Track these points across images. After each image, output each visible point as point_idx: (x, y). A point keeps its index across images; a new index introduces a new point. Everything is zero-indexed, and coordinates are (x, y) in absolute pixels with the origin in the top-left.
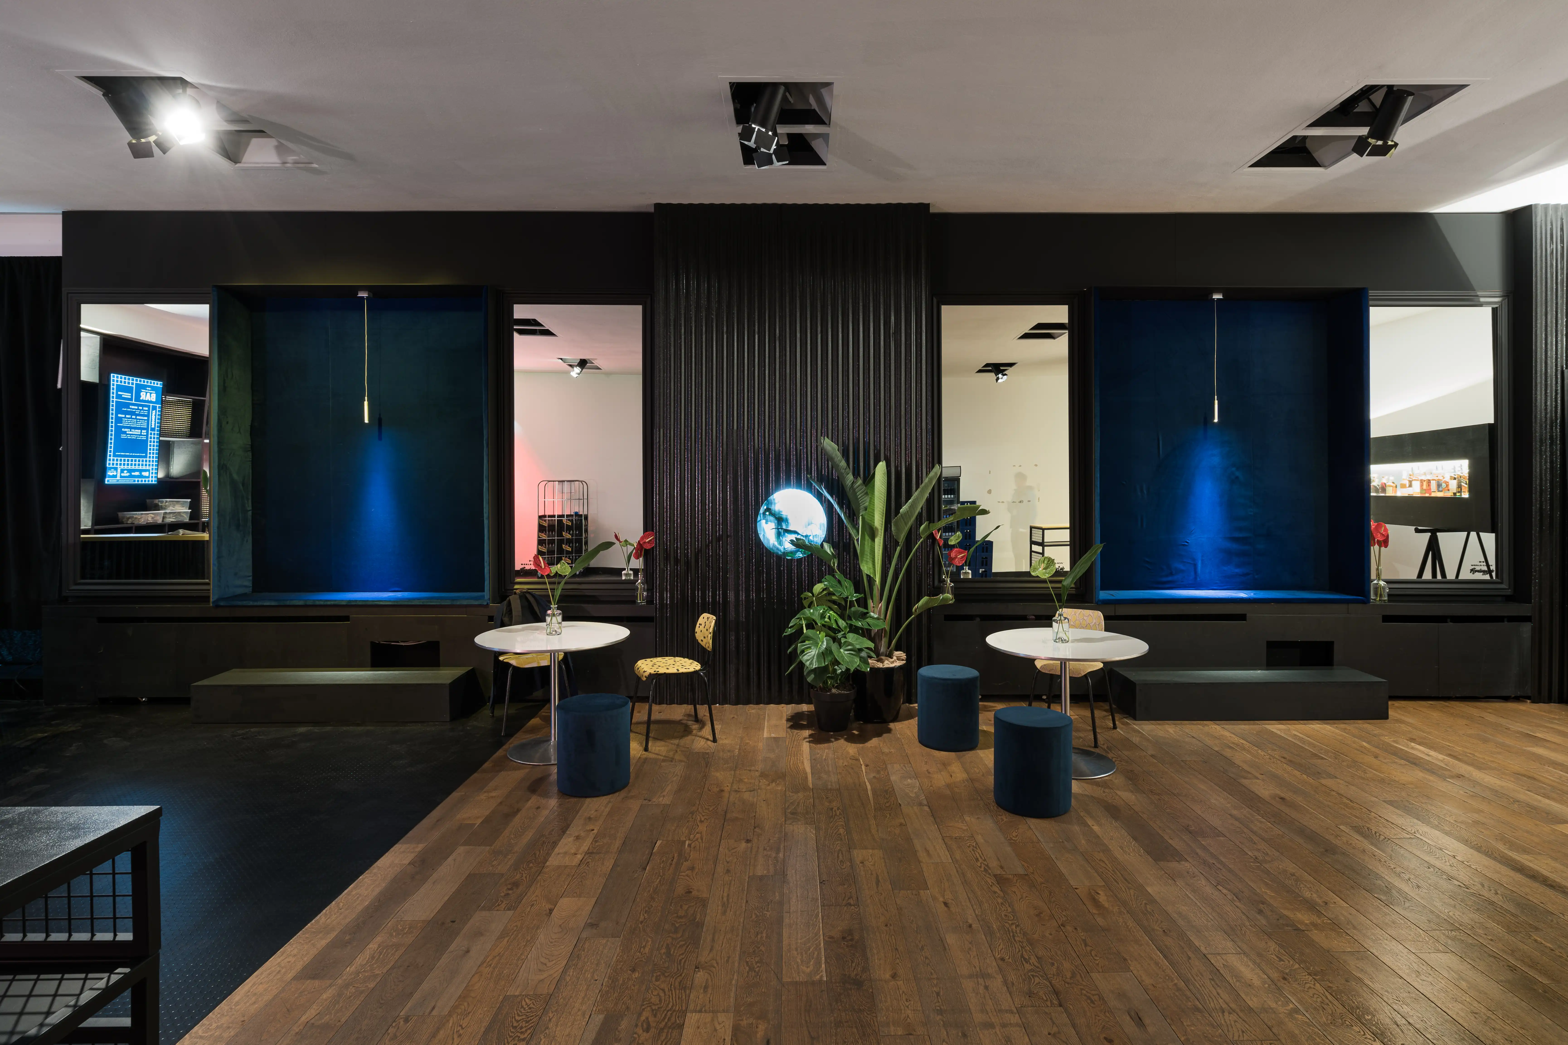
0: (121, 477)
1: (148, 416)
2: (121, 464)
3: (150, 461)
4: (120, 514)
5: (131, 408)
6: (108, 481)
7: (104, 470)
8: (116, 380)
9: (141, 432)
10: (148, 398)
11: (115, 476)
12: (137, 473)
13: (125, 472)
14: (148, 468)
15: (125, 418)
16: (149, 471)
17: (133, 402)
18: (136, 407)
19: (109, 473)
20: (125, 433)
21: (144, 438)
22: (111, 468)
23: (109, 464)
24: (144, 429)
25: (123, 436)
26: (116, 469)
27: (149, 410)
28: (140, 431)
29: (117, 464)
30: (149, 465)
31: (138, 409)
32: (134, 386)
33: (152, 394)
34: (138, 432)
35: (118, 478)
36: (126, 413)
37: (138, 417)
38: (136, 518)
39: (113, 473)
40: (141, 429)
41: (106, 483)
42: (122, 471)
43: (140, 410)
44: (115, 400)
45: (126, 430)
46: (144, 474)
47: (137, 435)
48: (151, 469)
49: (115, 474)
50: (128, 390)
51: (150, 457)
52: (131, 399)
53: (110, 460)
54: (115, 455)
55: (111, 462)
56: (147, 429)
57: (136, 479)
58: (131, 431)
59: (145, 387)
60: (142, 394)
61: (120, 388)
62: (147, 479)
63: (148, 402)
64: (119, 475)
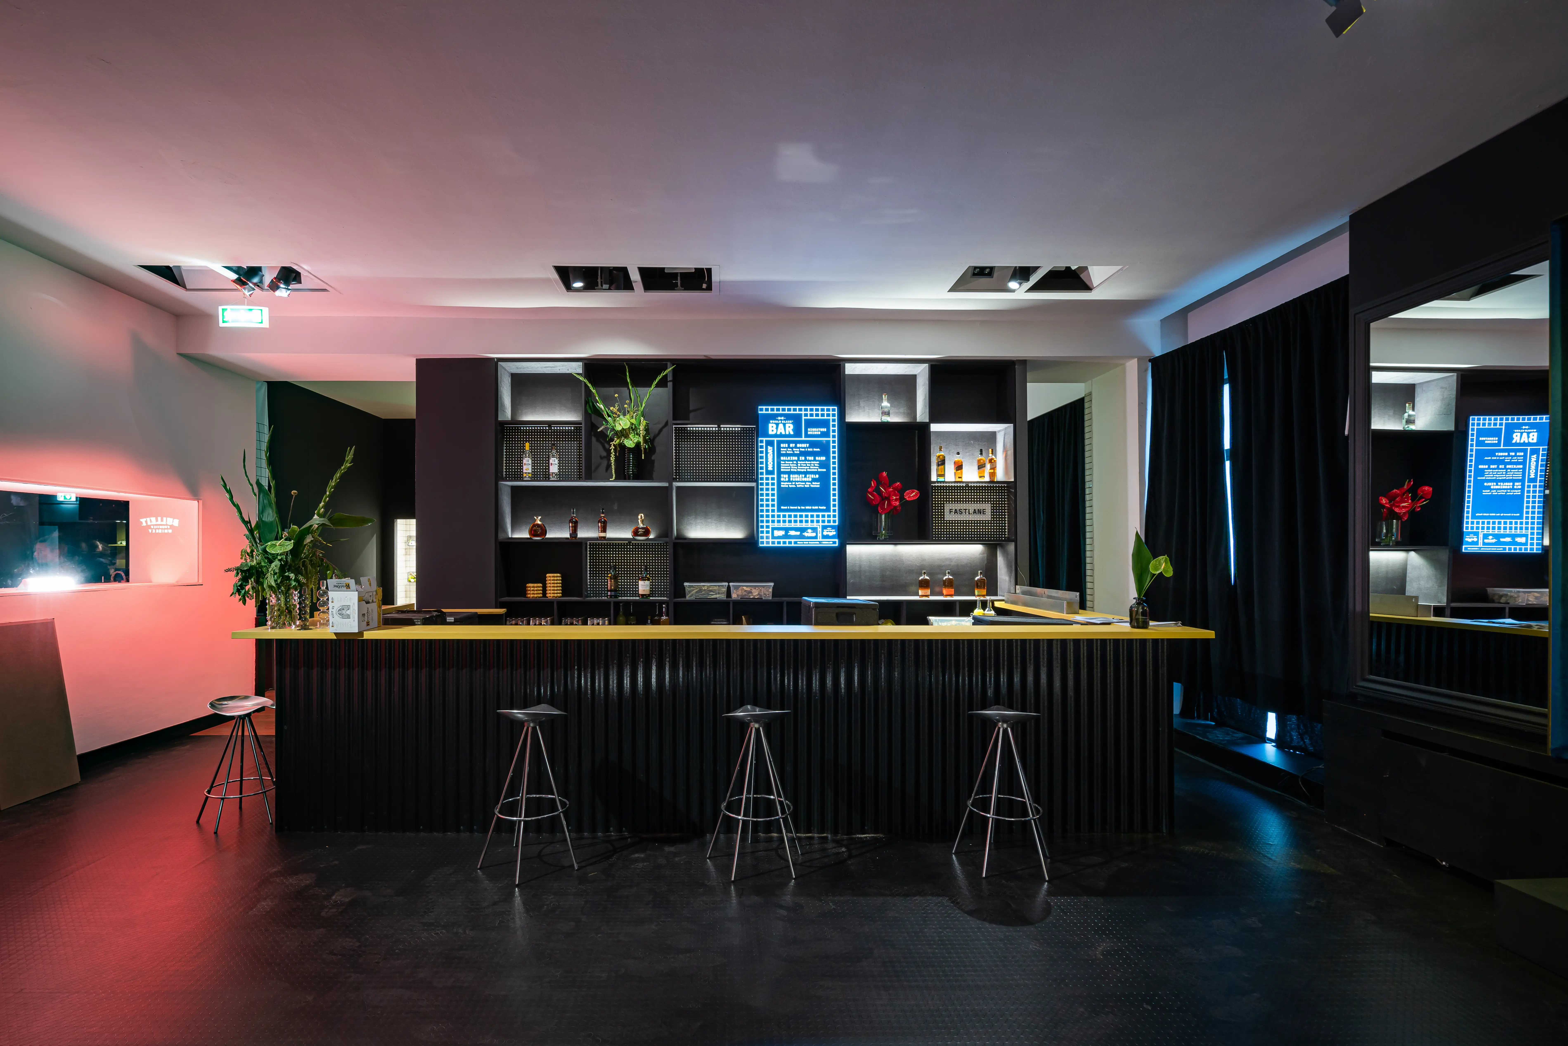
0: (1484, 544)
1: (1524, 463)
2: (1483, 528)
3: (1527, 523)
4: (1490, 590)
5: (1498, 456)
6: (1466, 548)
7: (1460, 536)
8: (1477, 423)
9: (1513, 485)
10: (1525, 438)
11: (1477, 543)
12: (1508, 539)
13: (1490, 537)
14: (1524, 532)
15: (1489, 468)
16: (1526, 536)
17: (1502, 447)
18: (1506, 454)
19: (1466, 539)
20: (1489, 488)
21: (1518, 493)
22: (1469, 533)
23: (1467, 528)
24: (1518, 481)
25: (1486, 492)
26: (1476, 534)
27: (1525, 456)
28: (1511, 484)
29: (1478, 528)
30: (1527, 528)
31: (1509, 456)
32: (1503, 427)
33: (1531, 435)
34: (1509, 485)
35: (1480, 545)
36: (1489, 463)
37: (1508, 466)
38: (1511, 597)
39: (1472, 539)
40: (1514, 481)
41: (1463, 551)
42: (1486, 536)
43: (1512, 456)
44: (1474, 448)
45: (1490, 484)
46: (1518, 540)
47: (1507, 489)
48: (1529, 533)
49: (1475, 540)
50: (1496, 433)
51: (1527, 518)
52: (1499, 444)
53: (1467, 523)
54: (1474, 517)
55: (1470, 525)
56: (1522, 481)
57: (1507, 547)
58: (1497, 485)
59: (1519, 426)
60: (1514, 435)
61: (1481, 433)
62: (1523, 547)
63: (1524, 444)
64: (1481, 541)
